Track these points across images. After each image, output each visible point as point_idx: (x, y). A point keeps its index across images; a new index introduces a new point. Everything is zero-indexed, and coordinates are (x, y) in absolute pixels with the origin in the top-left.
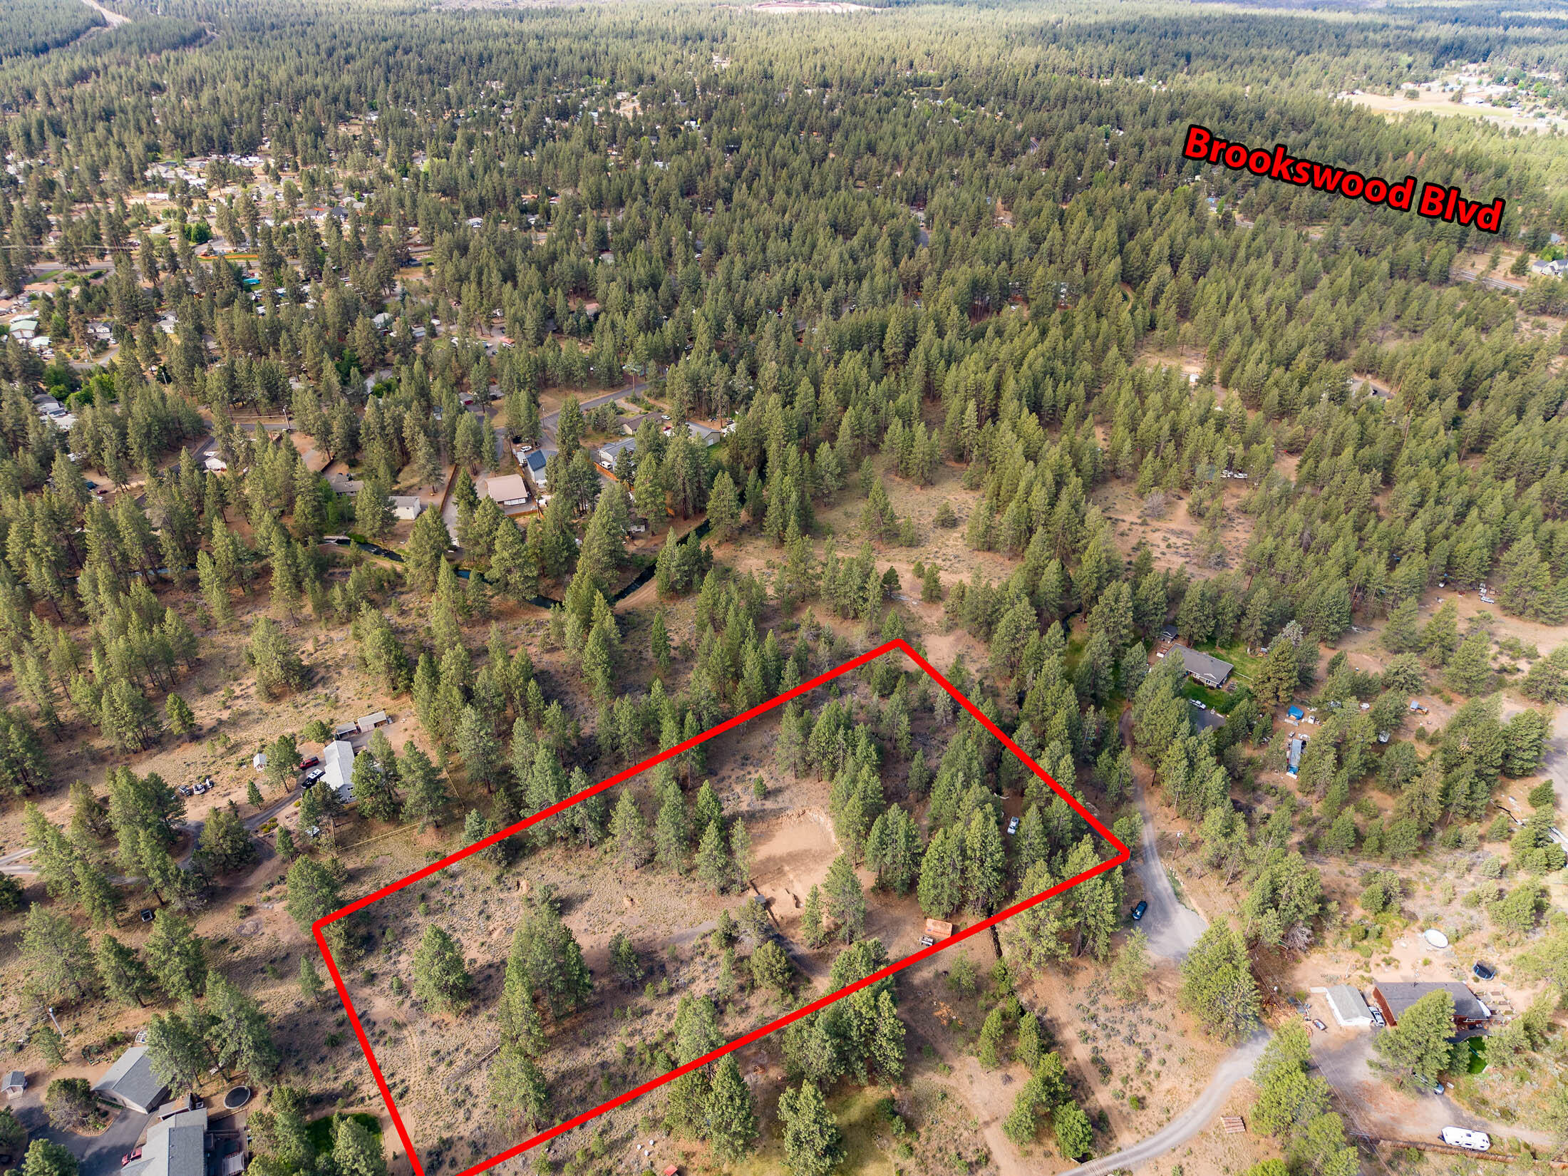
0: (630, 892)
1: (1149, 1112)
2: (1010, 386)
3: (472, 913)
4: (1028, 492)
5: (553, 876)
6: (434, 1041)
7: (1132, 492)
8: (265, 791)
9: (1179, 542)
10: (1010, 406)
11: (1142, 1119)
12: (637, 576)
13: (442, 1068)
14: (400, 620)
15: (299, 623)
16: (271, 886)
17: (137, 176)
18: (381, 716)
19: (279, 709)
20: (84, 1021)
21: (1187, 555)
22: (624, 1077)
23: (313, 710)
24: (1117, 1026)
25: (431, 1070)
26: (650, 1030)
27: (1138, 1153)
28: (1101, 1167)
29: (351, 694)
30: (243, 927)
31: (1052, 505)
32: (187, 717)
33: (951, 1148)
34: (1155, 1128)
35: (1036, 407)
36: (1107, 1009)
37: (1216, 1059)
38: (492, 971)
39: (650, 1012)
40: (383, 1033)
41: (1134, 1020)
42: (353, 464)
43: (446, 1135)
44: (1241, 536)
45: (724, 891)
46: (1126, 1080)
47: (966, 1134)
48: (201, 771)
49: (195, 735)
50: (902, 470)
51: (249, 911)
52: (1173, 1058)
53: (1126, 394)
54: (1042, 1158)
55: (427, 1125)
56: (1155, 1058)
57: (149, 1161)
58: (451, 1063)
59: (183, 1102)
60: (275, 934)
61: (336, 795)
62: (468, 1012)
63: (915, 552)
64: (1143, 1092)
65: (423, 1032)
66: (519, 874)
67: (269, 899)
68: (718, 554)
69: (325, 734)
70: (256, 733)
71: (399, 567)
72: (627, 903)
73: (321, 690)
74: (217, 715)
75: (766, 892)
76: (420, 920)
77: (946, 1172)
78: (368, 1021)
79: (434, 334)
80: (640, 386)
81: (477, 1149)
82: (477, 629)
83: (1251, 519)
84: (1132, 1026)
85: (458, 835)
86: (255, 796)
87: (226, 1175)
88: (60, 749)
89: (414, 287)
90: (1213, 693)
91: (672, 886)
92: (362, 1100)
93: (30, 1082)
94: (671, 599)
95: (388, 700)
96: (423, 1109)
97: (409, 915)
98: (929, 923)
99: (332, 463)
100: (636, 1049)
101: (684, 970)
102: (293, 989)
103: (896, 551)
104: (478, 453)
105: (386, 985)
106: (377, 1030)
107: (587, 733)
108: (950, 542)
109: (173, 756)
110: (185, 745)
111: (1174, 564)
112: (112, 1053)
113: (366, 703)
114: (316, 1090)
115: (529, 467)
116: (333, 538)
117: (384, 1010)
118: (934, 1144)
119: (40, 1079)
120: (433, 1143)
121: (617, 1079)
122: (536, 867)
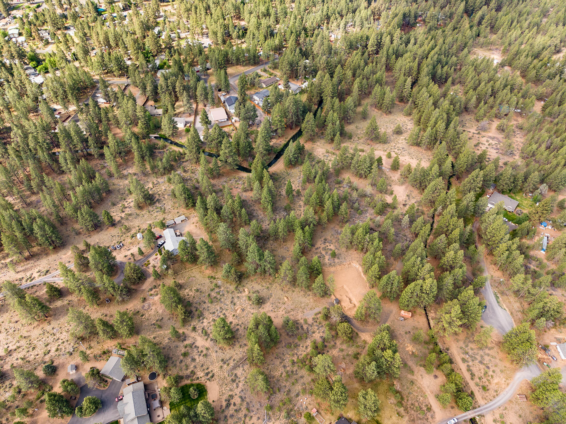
0: (287, 295)
1: (490, 391)
2: (425, 70)
3: (228, 302)
4: (436, 123)
5: (257, 287)
6: (221, 355)
7: (472, 118)
8: (143, 250)
9: (494, 142)
10: (424, 79)
11: (487, 394)
12: (275, 156)
13: (225, 366)
14: (184, 174)
15: (145, 174)
16: (151, 290)
18: (183, 217)
19: (143, 212)
20: (92, 344)
21: (497, 149)
22: (292, 372)
23: (156, 214)
24: (477, 357)
25: (221, 367)
26: (300, 353)
27: (487, 408)
28: (473, 413)
29: (170, 207)
30: (144, 306)
31: (446, 128)
32: (110, 219)
33: (416, 404)
34: (492, 398)
35: (434, 77)
36: (472, 349)
37: (515, 370)
38: (239, 327)
39: (299, 346)
40: (202, 351)
41: (483, 354)
42: (156, 101)
43: (230, 393)
44: (519, 139)
45: (323, 296)
46: (480, 379)
47: (421, 398)
48: (118, 239)
49: (113, 224)
50: (379, 106)
51: (145, 300)
52: (497, 369)
53: (471, 73)
54: (450, 409)
55: (223, 389)
56: (491, 370)
57: (127, 404)
58: (228, 365)
59: (133, 379)
60: (156, 309)
61: (171, 253)
62: (232, 344)
63: (386, 146)
64: (487, 383)
65: (217, 352)
66: (244, 286)
67: (151, 295)
68: (308, 146)
69: (164, 226)
70: (135, 223)
71: (181, 150)
72: (285, 298)
73: (157, 204)
74: (120, 215)
75: (338, 297)
76: (209, 305)
77: (415, 414)
78: (196, 346)
79: (179, 38)
80: (266, 63)
81: (242, 399)
82: (216, 180)
83: (524, 132)
84: (482, 357)
85: (219, 269)
86: (141, 252)
87: (154, 408)
88: (63, 228)
89: (168, 14)
90: (511, 214)
91: (302, 293)
92: (198, 378)
93: (77, 368)
94: (289, 168)
95: (185, 210)
96: (221, 382)
97: (205, 303)
98: (403, 312)
99: (147, 100)
100: (295, 361)
101: (310, 328)
102: (166, 332)
103: (378, 145)
104: (206, 98)
105: (200, 331)
106: (200, 350)
107: (264, 228)
108: (400, 141)
109: (106, 233)
110: (110, 228)
111: (493, 154)
112: (104, 357)
113: (176, 211)
114: (181, 374)
115: (226, 103)
116: (152, 136)
117: (201, 342)
118: (410, 402)
119: (80, 367)
120: (226, 396)
121: (290, 373)
122: (250, 283)
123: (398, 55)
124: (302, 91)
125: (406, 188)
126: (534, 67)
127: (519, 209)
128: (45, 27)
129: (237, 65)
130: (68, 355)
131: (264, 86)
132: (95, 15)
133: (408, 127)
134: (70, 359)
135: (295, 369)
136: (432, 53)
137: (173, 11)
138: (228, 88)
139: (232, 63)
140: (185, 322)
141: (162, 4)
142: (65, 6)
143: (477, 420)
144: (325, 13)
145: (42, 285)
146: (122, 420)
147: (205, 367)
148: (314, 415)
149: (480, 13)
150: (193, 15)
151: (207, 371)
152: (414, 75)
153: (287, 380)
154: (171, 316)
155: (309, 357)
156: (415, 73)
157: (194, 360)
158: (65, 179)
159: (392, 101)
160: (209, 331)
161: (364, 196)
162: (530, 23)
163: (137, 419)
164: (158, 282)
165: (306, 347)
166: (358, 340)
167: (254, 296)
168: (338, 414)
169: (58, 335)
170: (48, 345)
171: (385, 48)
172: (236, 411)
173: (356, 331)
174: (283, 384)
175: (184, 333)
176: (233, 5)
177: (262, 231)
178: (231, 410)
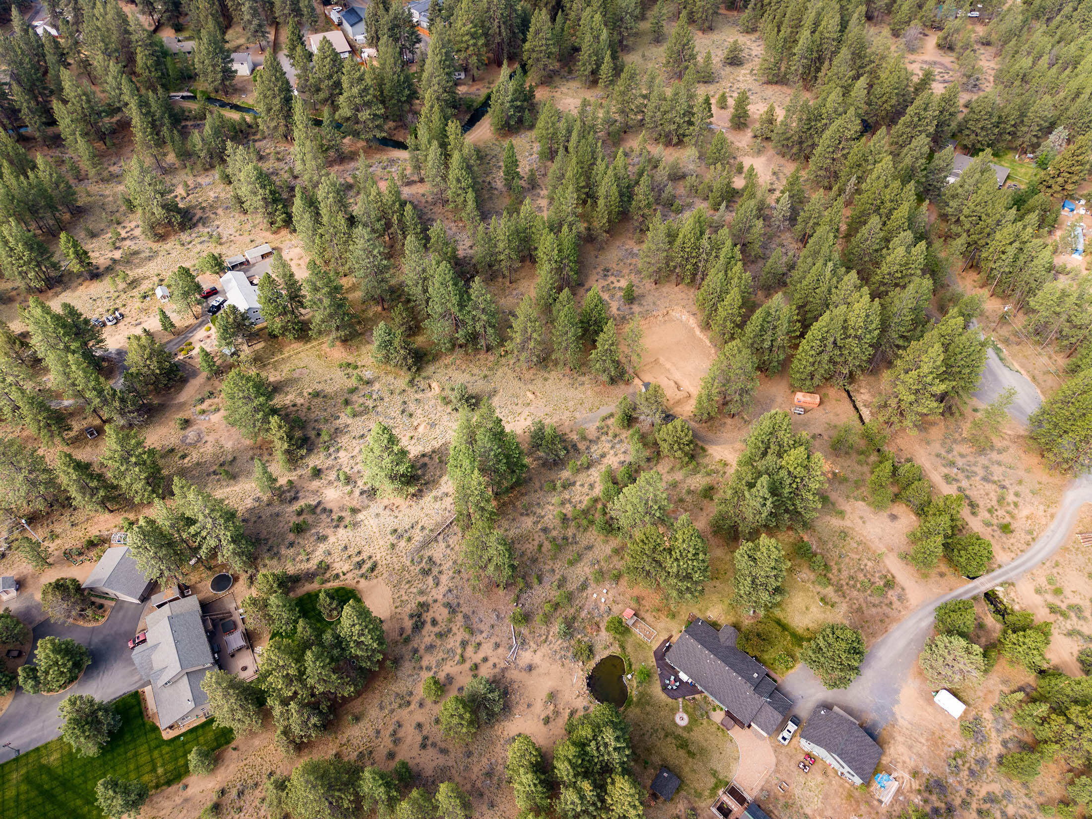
0: (530, 387)
1: (1016, 534)
3: (394, 412)
4: (816, 24)
5: (461, 377)
6: (390, 522)
8: (175, 318)
11: (1012, 540)
13: (403, 543)
15: (168, 171)
16: (202, 401)
18: (266, 249)
19: (168, 246)
20: (58, 529)
21: (945, 82)
22: (565, 538)
23: (199, 247)
24: (975, 469)
25: (393, 546)
26: (577, 498)
27: (1017, 567)
28: (989, 581)
29: (232, 231)
30: (186, 437)
32: (82, 256)
33: (861, 576)
34: (1024, 546)
36: (962, 456)
37: (1060, 489)
38: (426, 459)
39: (574, 484)
40: (341, 519)
41: (986, 463)
42: (179, 29)
43: (422, 599)
45: (613, 381)
46: (990, 511)
47: (869, 564)
48: (108, 305)
49: (95, 274)
51: (186, 423)
52: (1024, 490)
54: (938, 578)
55: (402, 592)
56: (1011, 491)
57: (156, 646)
58: (409, 539)
59: (169, 592)
60: (217, 441)
61: (244, 316)
62: (414, 495)
63: (712, 87)
64: (1008, 519)
65: (377, 515)
66: (429, 378)
67: (203, 412)
68: (542, 95)
69: (219, 266)
70: (151, 269)
71: (249, 118)
72: (529, 395)
73: (200, 228)
74: (110, 255)
75: (647, 378)
76: (349, 421)
77: (861, 597)
78: (324, 510)
81: (453, 609)
82: (336, 168)
84: (986, 468)
85: (363, 346)
86: (167, 324)
87: (230, 650)
91: (567, 380)
92: (337, 576)
93: (20, 584)
94: (505, 136)
95: (268, 234)
96: (395, 579)
97: (337, 417)
98: (799, 396)
99: (158, 27)
100: (569, 515)
101: (593, 448)
102: (248, 487)
105: (332, 477)
106: (335, 516)
107: (461, 253)
108: (741, 78)
109: (79, 291)
110: (86, 283)
112: (93, 554)
113: (247, 239)
114: (293, 571)
116: (177, 95)
118: (845, 574)
119: (30, 581)
120: (411, 607)
121: (560, 541)
122: (442, 371)
125: (769, 160)
127: (1009, 183)
133: (754, 53)
135: (570, 532)
140: (292, 458)
143: (1001, 595)
146: (148, 690)
147: (351, 551)
148: (630, 622)
151: (357, 559)
153: (555, 558)
154: (258, 452)
155: (600, 506)
157: (322, 539)
160: (354, 476)
161: (677, 177)
163: (185, 678)
164: (218, 385)
165: (592, 486)
166: (705, 461)
167: (453, 396)
168: (684, 616)
172: (440, 635)
173: (701, 443)
174: (547, 567)
175: (291, 482)
177: (458, 258)
178: (428, 635)
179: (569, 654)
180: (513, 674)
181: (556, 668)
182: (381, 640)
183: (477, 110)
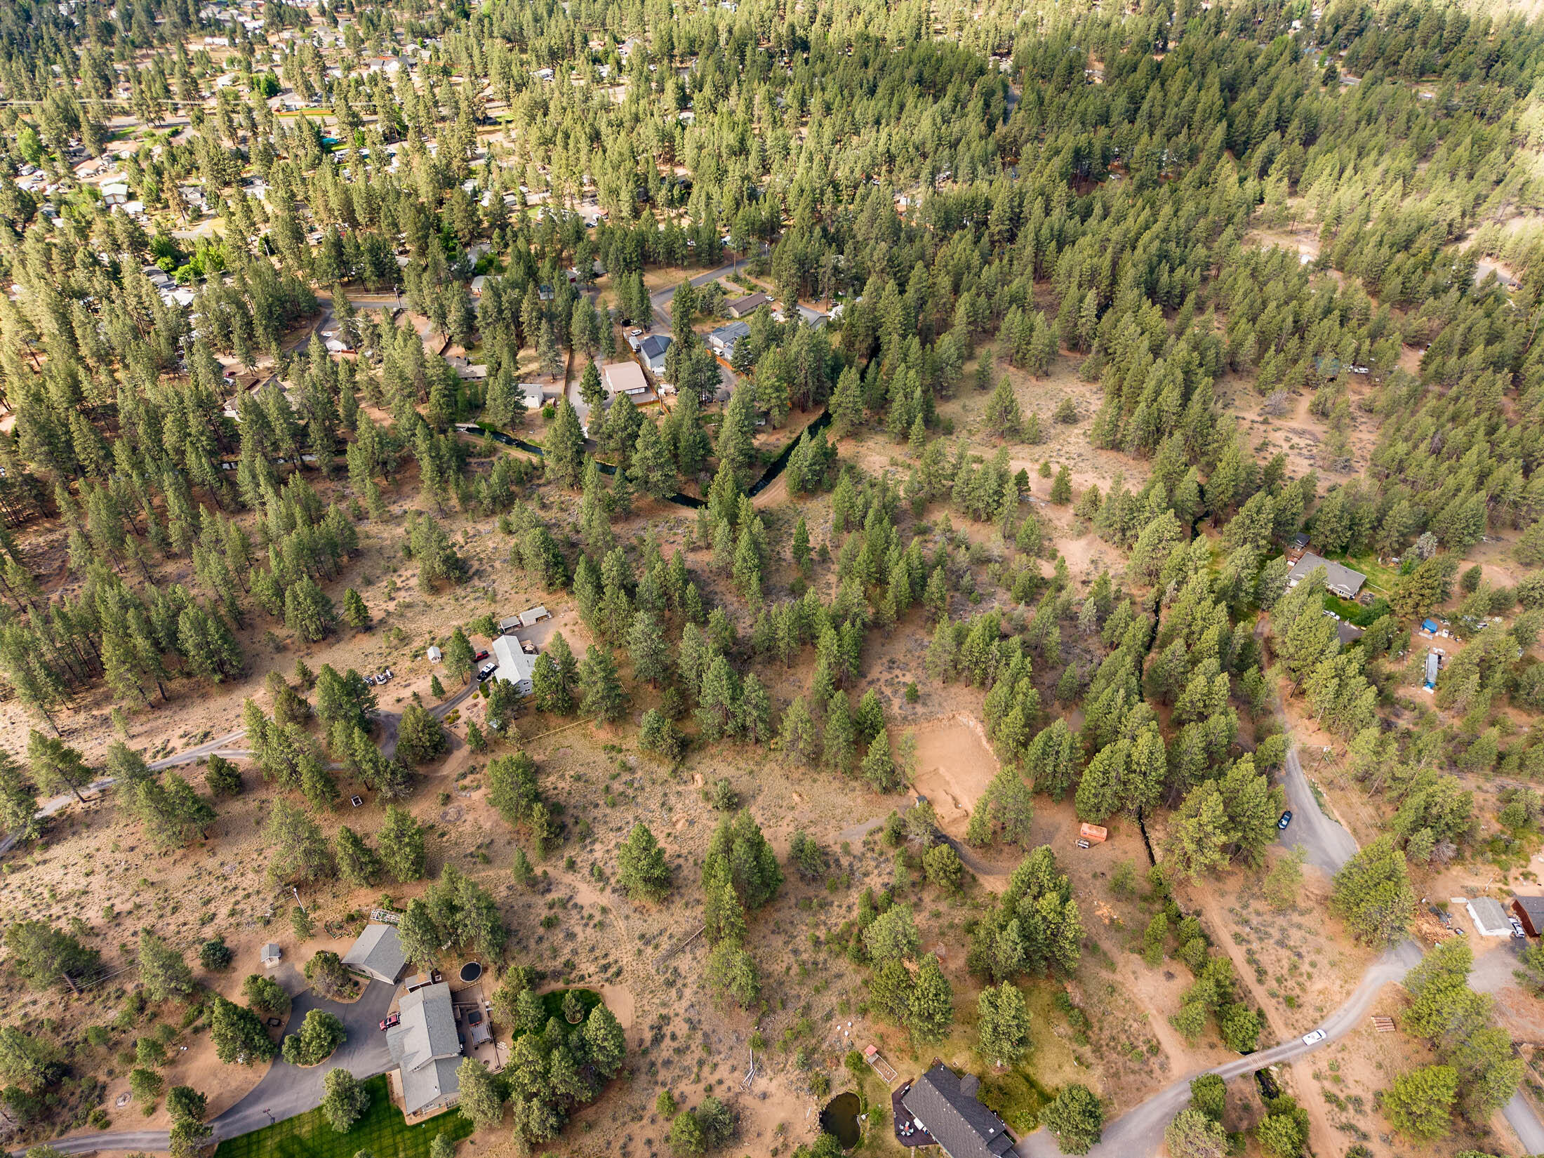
0: (797, 788)
1: (1304, 1009)
2: (1129, 274)
3: (654, 804)
4: (1158, 393)
5: (726, 771)
6: (638, 925)
7: (1250, 386)
8: (445, 684)
9: (1302, 443)
10: (1128, 294)
11: (1298, 1016)
12: (763, 472)
13: (650, 950)
14: (542, 513)
15: (446, 514)
16: (464, 776)
17: (193, 18)
18: (541, 611)
19: (442, 600)
20: (320, 899)
21: (1312, 457)
22: (815, 963)
23: (473, 603)
24: (1270, 930)
25: (640, 952)
26: (833, 920)
27: (1296, 1047)
28: (1263, 1059)
29: (507, 588)
30: (446, 814)
31: (1184, 406)
32: (361, 610)
33: (1123, 1038)
34: (1310, 1025)
35: (1151, 292)
36: (1258, 914)
37: (1365, 962)
38: (681, 861)
39: (831, 904)
40: (591, 917)
41: (1285, 924)
42: (469, 347)
43: (664, 1011)
44: (1365, 436)
45: (886, 790)
46: (1279, 980)
47: (1135, 1025)
48: (379, 661)
49: (368, 627)
50: (1018, 359)
51: (447, 799)
52: (1323, 961)
53: (1244, 283)
54: (1207, 1050)
55: (645, 1002)
56: (1307, 960)
57: (409, 1029)
58: (656, 947)
59: (423, 977)
60: (476, 820)
61: (515, 690)
62: (665, 900)
63: (1037, 450)
64: (1298, 991)
65: (627, 917)
66: (693, 769)
67: (465, 788)
68: (845, 450)
69: (493, 629)
70: (424, 624)
71: (535, 459)
72: (795, 797)
73: (476, 582)
74: (384, 606)
75: (925, 792)
76: (608, 811)
77: (1120, 1060)
78: (576, 905)
79: (525, 204)
80: (739, 263)
81: (693, 1026)
82: (621, 525)
83: (1377, 419)
84: (1283, 930)
85: (631, 729)
86: (438, 689)
87: (474, 1043)
88: (243, 637)
89: (497, 150)
90: (1346, 603)
91: (836, 784)
92: (582, 978)
93: (283, 953)
94: (801, 498)
95: (544, 595)
96: (639, 987)
97: (597, 806)
98: (1085, 827)
99: (448, 345)
100: (822, 938)
101: (857, 865)
102: (503, 873)
103: (1018, 448)
104: (595, 339)
105: (586, 871)
106: (586, 913)
107: (740, 633)
108: (1072, 440)
109: (350, 647)
110: (360, 636)
111: (1298, 467)
112: (351, 928)
113: (523, 597)
114: (540, 967)
115: (643, 353)
116: (463, 426)
117: (588, 895)
118: (1106, 1034)
119: (292, 951)
120: (652, 1019)
121: (810, 966)
122: (707, 761)
123: (1062, 240)
124: (831, 326)
125: (1089, 544)
126: (1398, 270)
127: (1366, 592)
128: (192, 180)
129: (669, 265)
130: (260, 925)
131: (736, 314)
132: (316, 151)
133: (1092, 408)
134: (264, 933)
135: (822, 957)
136: (1147, 236)
137: (507, 145)
138: (646, 319)
139: (654, 263)
140: (549, 847)
141: (480, 129)
142: (241, 133)
143: (1274, 1076)
144: (881, 148)
145: (193, 765)
146: (396, 1075)
147: (597, 953)
148: (872, 1060)
149: (1262, 149)
150: (557, 152)
151: (603, 962)
152: (1103, 287)
153: (801, 984)
154: (515, 835)
155: (856, 931)
156: (1106, 282)
157: (571, 936)
158: (247, 524)
159: (1052, 344)
160: (608, 871)
161: (983, 560)
162: (1387, 171)
163: (434, 1067)
164: (481, 759)
165: (850, 908)
166: (976, 891)
167: (716, 791)
168: (929, 1060)
169: (234, 880)
170: (209, 902)
171: (1031, 226)
172: (678, 1051)
173: (971, 871)
174: (794, 992)
175: (545, 873)
176: (657, 130)
177: (736, 641)
178: (666, 1050)
179: (806, 1087)
180: (747, 1100)
181: (791, 1099)
182: (621, 1048)
183: (774, 464)
